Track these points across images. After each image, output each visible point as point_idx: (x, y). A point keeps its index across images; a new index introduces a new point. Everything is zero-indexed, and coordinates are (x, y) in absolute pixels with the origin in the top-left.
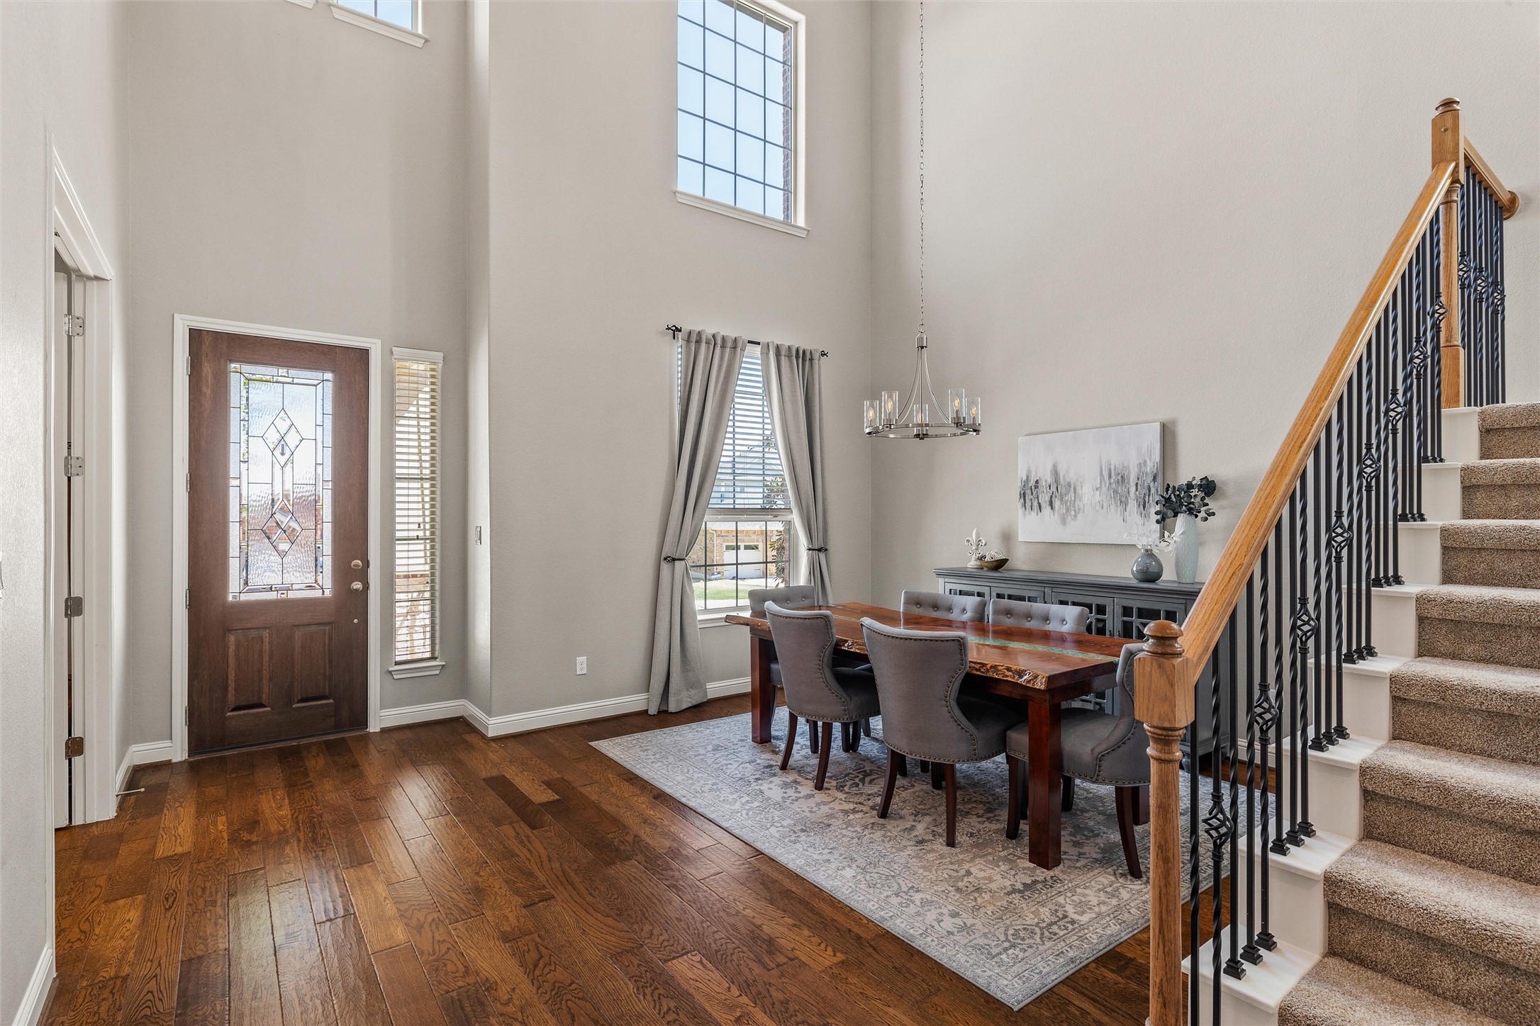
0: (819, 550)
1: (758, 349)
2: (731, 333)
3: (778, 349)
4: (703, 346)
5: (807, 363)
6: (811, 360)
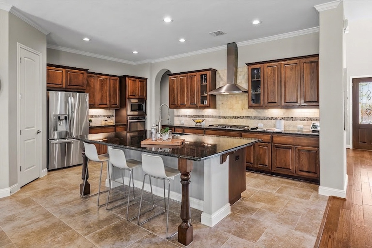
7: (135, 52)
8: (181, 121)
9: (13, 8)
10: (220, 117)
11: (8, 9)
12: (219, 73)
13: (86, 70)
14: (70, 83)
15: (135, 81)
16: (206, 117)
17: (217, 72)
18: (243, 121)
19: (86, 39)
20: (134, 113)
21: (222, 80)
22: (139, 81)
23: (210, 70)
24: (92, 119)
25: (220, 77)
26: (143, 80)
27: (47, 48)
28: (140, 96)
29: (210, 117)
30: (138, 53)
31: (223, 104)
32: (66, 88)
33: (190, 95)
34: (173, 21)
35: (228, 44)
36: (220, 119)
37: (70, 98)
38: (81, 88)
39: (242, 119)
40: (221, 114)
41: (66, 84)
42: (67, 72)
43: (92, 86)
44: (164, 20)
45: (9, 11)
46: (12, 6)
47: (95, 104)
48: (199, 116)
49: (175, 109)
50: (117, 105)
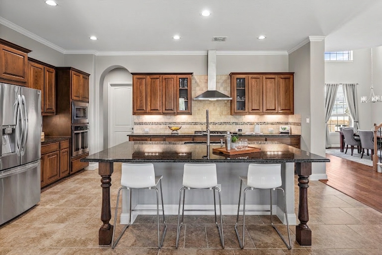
0: (357, 122)
1: (342, 85)
2: (335, 83)
3: (346, 85)
4: (330, 87)
5: (353, 86)
6: (354, 86)
8: (145, 129)
12: (195, 78)
21: (198, 85)
22: (83, 77)
25: (196, 82)
26: (87, 77)
28: (83, 97)
31: (199, 110)
36: (196, 125)
37: (19, 96)
38: (21, 79)
39: (220, 124)
40: (198, 121)
50: (52, 109)
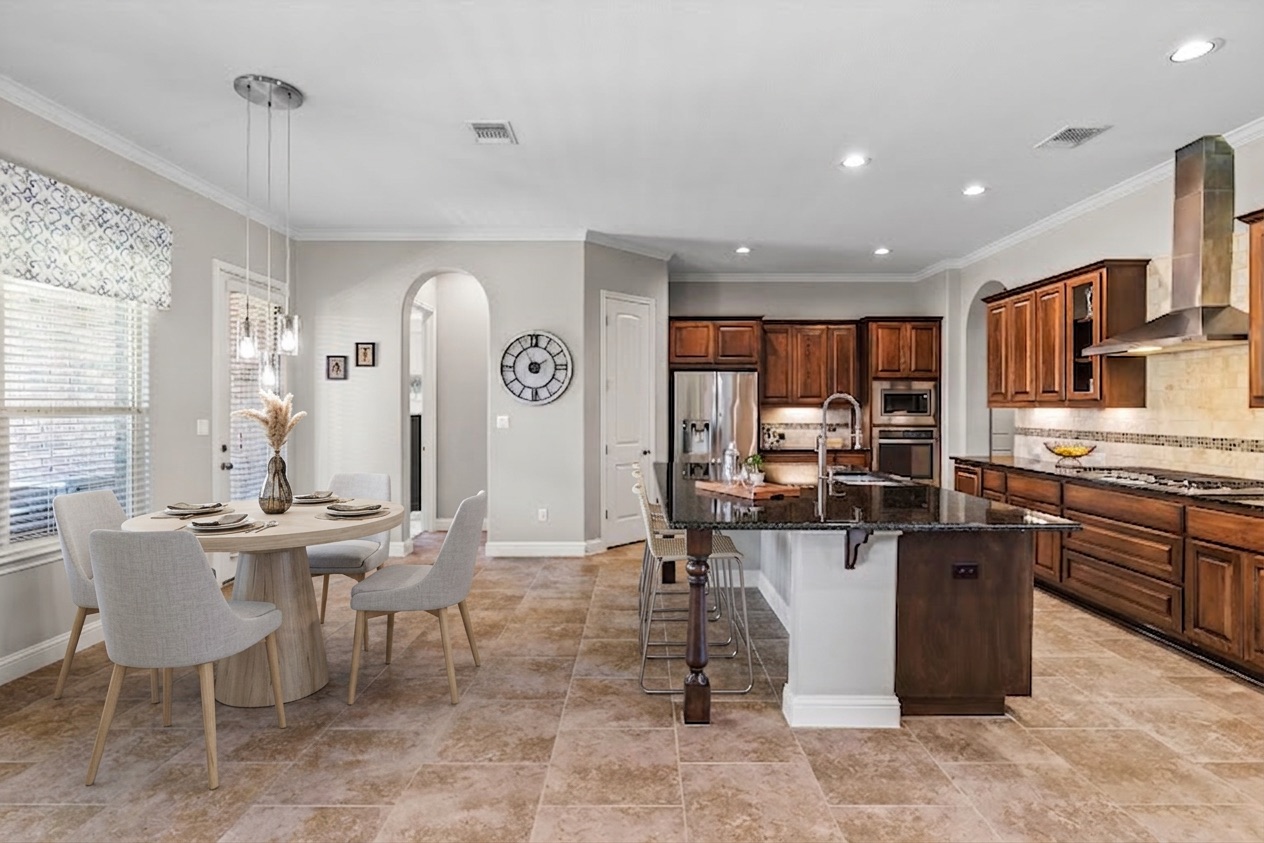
7: (882, 251)
8: (1032, 448)
9: (590, 233)
10: (1157, 440)
11: (582, 237)
12: (1156, 272)
13: (759, 318)
14: (723, 352)
15: (899, 329)
16: (1106, 437)
17: (1148, 267)
18: (1257, 459)
19: (743, 250)
20: (890, 420)
21: (1168, 295)
22: (913, 328)
23: (1103, 267)
24: (788, 432)
25: (1160, 284)
26: (931, 325)
27: (669, 283)
28: (916, 370)
29: (1120, 438)
30: (891, 251)
31: (1170, 387)
32: (716, 363)
33: (1041, 361)
34: (870, 159)
35: (1177, 151)
36: (1157, 447)
38: (747, 359)
40: (1164, 430)
41: (716, 354)
42: (717, 328)
43: (782, 353)
44: (845, 164)
45: (583, 239)
46: (585, 231)
47: (790, 394)
48: (1087, 434)
49: (1016, 410)
